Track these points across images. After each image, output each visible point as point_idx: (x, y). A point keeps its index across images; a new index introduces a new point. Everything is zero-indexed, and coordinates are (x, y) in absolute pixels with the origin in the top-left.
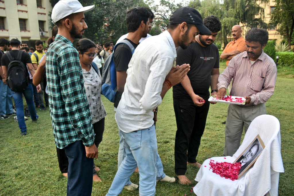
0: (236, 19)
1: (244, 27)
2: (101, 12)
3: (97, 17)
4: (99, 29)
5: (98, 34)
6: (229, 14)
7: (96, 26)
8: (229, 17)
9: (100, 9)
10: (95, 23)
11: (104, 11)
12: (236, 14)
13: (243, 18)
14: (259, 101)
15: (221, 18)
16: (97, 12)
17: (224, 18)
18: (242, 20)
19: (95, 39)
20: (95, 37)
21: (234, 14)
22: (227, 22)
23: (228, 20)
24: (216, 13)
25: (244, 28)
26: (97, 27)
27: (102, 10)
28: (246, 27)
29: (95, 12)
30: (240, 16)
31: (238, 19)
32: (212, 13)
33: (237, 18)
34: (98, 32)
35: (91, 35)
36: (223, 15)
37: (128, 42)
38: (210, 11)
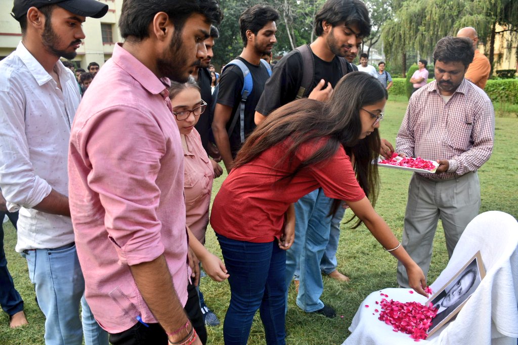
0: (488, 18)
1: (505, 32)
2: (239, 8)
3: (232, 18)
4: (236, 39)
5: (234, 49)
6: (474, 9)
7: (230, 33)
8: (475, 14)
9: (236, 3)
10: (228, 29)
11: (243, 8)
12: (489, 8)
13: (503, 16)
14: (465, 168)
15: (457, 16)
16: (232, 9)
17: (465, 15)
18: (501, 19)
19: (228, 56)
20: (228, 53)
21: (485, 9)
22: (470, 23)
23: (472, 20)
24: (448, 7)
25: (505, 35)
26: (233, 35)
27: (241, 5)
28: (508, 32)
29: (228, 10)
30: (496, 12)
31: (493, 17)
32: (441, 7)
33: (490, 15)
34: (233, 45)
35: (222, 50)
36: (462, 10)
37: (241, 62)
38: (437, 5)
